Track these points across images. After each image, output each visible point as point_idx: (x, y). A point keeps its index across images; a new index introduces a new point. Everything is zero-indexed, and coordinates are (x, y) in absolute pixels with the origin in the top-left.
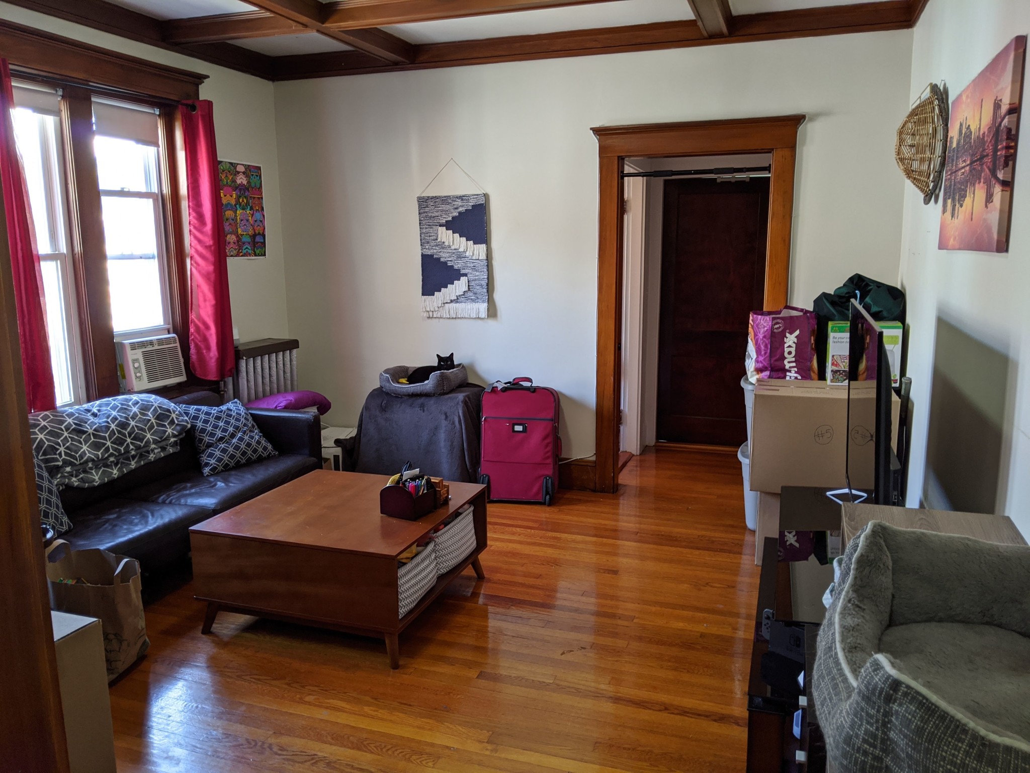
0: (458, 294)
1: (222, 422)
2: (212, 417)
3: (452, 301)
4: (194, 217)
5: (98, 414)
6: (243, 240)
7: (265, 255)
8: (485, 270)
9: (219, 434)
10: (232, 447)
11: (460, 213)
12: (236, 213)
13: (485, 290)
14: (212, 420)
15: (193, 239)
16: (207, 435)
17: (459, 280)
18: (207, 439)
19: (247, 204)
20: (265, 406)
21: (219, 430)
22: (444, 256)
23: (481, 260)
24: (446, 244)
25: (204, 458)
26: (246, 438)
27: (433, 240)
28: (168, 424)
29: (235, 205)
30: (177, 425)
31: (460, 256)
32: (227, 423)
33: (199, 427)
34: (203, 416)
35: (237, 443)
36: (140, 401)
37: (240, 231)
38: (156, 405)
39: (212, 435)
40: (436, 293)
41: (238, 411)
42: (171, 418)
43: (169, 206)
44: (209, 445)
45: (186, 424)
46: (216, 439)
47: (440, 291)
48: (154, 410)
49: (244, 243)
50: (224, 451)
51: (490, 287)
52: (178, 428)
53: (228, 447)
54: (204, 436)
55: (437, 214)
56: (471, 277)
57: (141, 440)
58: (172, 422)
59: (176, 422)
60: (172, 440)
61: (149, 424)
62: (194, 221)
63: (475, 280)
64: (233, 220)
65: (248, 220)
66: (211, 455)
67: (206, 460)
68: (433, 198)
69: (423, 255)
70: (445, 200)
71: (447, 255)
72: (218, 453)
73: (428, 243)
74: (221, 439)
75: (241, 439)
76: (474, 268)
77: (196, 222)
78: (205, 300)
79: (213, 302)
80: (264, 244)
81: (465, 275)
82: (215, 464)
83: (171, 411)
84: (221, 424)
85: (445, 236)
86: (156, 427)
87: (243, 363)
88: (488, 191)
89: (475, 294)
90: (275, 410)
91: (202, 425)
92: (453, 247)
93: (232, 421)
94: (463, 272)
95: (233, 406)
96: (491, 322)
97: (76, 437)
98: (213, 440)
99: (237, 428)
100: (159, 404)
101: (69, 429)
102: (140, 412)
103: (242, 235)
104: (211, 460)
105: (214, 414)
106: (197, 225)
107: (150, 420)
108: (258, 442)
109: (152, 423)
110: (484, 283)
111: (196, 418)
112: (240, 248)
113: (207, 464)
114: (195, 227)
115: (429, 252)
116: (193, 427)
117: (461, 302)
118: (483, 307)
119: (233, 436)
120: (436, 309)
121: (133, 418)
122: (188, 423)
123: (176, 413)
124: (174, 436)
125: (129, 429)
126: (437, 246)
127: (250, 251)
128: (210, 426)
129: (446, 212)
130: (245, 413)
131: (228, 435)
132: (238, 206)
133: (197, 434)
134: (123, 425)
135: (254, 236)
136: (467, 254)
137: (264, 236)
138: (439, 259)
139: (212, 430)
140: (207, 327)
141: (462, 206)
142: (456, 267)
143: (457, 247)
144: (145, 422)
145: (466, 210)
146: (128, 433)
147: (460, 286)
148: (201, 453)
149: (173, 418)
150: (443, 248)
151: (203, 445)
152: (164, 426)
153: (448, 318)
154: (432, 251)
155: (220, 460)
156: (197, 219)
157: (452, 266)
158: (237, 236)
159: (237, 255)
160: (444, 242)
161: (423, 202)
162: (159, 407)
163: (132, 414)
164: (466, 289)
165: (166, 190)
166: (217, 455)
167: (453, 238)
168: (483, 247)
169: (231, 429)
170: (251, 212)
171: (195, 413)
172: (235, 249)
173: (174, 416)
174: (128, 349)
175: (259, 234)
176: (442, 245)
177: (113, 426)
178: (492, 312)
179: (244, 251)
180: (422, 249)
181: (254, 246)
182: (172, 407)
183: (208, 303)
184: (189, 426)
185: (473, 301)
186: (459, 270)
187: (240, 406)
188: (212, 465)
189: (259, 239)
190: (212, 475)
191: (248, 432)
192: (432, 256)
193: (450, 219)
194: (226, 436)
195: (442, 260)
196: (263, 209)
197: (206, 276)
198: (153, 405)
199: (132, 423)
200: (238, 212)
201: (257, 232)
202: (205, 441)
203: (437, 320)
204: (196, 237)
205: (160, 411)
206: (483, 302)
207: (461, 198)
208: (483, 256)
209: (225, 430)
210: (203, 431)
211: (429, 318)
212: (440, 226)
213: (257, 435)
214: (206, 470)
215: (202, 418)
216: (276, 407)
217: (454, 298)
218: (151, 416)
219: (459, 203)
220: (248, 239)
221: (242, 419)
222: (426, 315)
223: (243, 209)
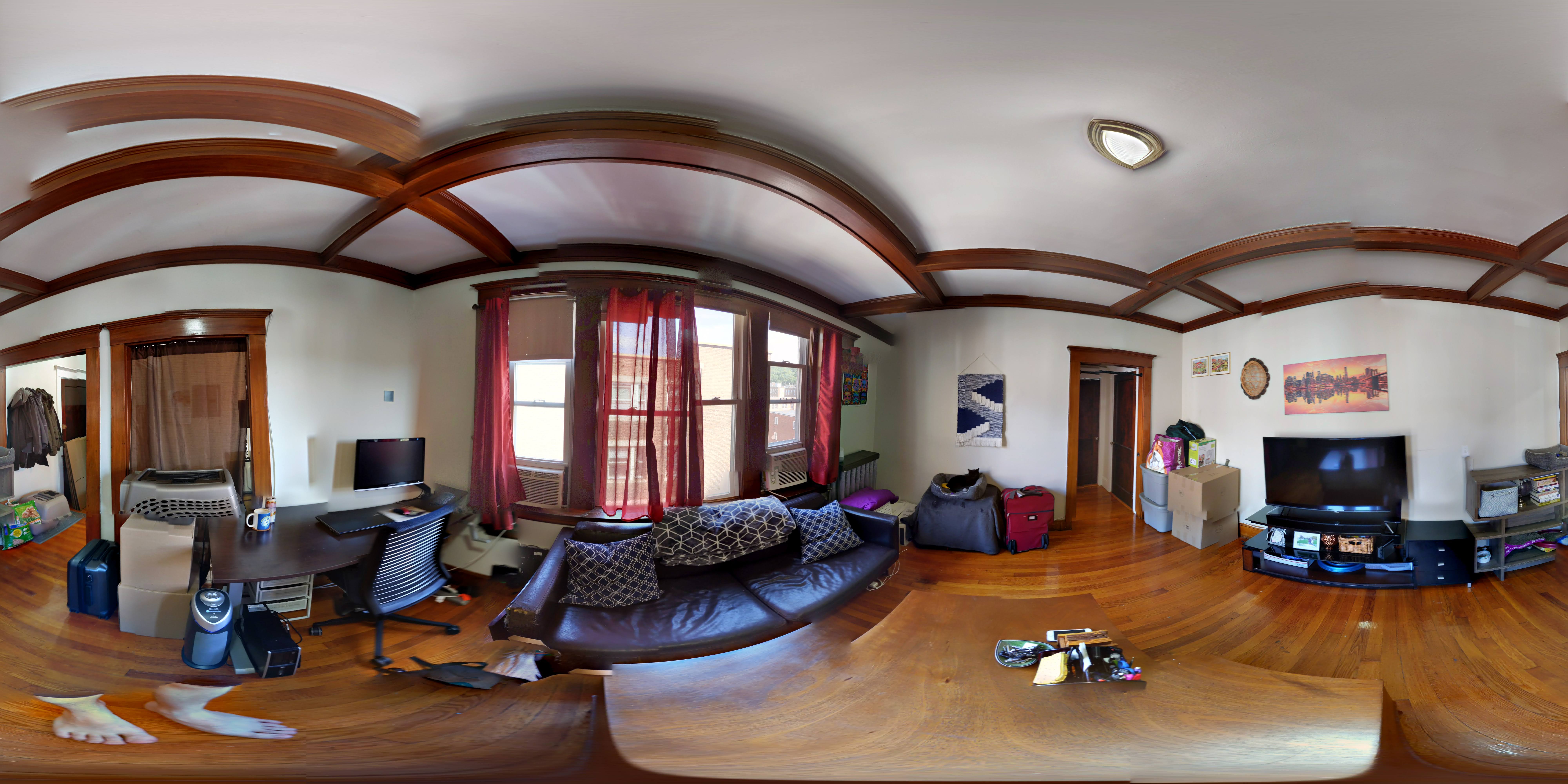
0: (983, 432)
1: (821, 524)
2: (815, 520)
3: (978, 436)
4: (823, 380)
5: (722, 515)
6: (854, 395)
7: (866, 404)
8: (1001, 418)
9: (818, 534)
10: (827, 544)
11: (987, 385)
12: (852, 380)
13: (1001, 431)
14: (814, 522)
15: (821, 393)
16: (808, 534)
17: (984, 423)
18: (808, 537)
19: (859, 375)
20: (855, 505)
21: (818, 531)
22: (975, 409)
23: (999, 413)
24: (977, 402)
25: (804, 551)
26: (840, 536)
27: (968, 399)
28: (778, 527)
29: (852, 375)
30: (785, 527)
31: (985, 409)
32: (826, 525)
33: (803, 528)
34: (807, 520)
35: (832, 541)
36: (759, 507)
37: (853, 390)
38: (771, 511)
39: (813, 534)
40: (968, 431)
41: (835, 510)
42: (781, 521)
43: (811, 373)
44: (809, 542)
45: (792, 527)
46: (815, 538)
47: (971, 429)
48: (768, 515)
49: (855, 397)
50: (820, 547)
51: (1004, 429)
52: (786, 529)
53: (824, 545)
54: (806, 535)
55: (972, 384)
56: (992, 422)
57: (750, 540)
58: (782, 525)
59: (785, 525)
60: (780, 537)
61: (761, 527)
62: (823, 382)
63: (994, 424)
64: (850, 383)
65: (858, 384)
66: (809, 550)
67: (806, 552)
68: (970, 375)
69: (959, 410)
70: (978, 376)
71: (977, 408)
72: (815, 549)
73: (963, 402)
74: (819, 538)
75: (835, 538)
76: (994, 417)
77: (824, 382)
78: (824, 432)
79: (829, 434)
80: (866, 397)
81: (988, 421)
82: (811, 556)
83: (783, 516)
84: (821, 526)
85: (977, 397)
86: (767, 529)
87: (844, 474)
88: (1005, 373)
89: (994, 432)
90: (862, 510)
91: (806, 527)
92: (981, 404)
93: (830, 523)
94: (986, 419)
95: (831, 508)
96: (1003, 449)
97: (699, 534)
98: (812, 539)
99: (833, 529)
100: (773, 510)
101: (695, 527)
102: (756, 517)
103: (854, 392)
104: (809, 553)
105: (816, 518)
106: (825, 384)
107: (763, 523)
108: (849, 539)
109: (765, 526)
110: (1000, 426)
111: (802, 520)
112: (852, 399)
113: (805, 556)
114: (823, 386)
115: (963, 407)
116: (799, 527)
117: (984, 437)
118: (999, 441)
119: (829, 535)
120: (968, 440)
121: (748, 522)
122: (794, 526)
123: (786, 517)
124: (781, 534)
125: (741, 531)
126: (970, 403)
127: (857, 401)
128: (812, 527)
129: (978, 383)
130: (840, 510)
131: (825, 535)
132: (853, 376)
133: (801, 532)
134: (736, 528)
135: (861, 393)
136: (991, 409)
137: (866, 393)
138: (971, 411)
139: (813, 531)
140: (824, 449)
141: (989, 381)
142: (982, 416)
143: (984, 404)
144: (759, 525)
145: (991, 383)
146: (739, 534)
147: (984, 427)
148: (802, 545)
149: (783, 521)
150: (975, 404)
151: (805, 541)
152: (774, 528)
153: (975, 446)
154: (967, 406)
155: (816, 554)
156: (825, 381)
157: (980, 415)
158: (851, 393)
159: (850, 404)
160: (975, 401)
161: (962, 379)
162: (773, 512)
163: (749, 518)
164: (988, 429)
165: (811, 363)
166: (814, 550)
167: (982, 398)
168: (1001, 405)
169: (828, 530)
170: (861, 380)
171: (802, 517)
172: (849, 400)
173: (784, 520)
174: (773, 460)
175: (864, 392)
176: (974, 403)
177: (726, 529)
178: (1004, 443)
179: (854, 402)
180: (959, 405)
181: (861, 399)
182: (785, 512)
183: (825, 434)
184: (795, 528)
185: (992, 436)
186: (984, 418)
187: (838, 507)
188: (809, 557)
189: (863, 395)
190: (808, 563)
191: (842, 531)
192: (967, 408)
193: (980, 387)
194: (823, 536)
195: (973, 411)
196: (867, 379)
197: (827, 417)
198: (768, 511)
199: (746, 526)
200: (853, 379)
201: (863, 391)
202: (807, 538)
203: (967, 446)
204: (823, 392)
205: (773, 516)
206: (999, 437)
207: (988, 376)
208: (1001, 410)
209: (823, 531)
210: (806, 531)
211: (960, 446)
212: (974, 391)
213: (849, 532)
214: (804, 560)
215: (806, 521)
216: (864, 508)
217: (980, 434)
218: (765, 520)
219: (987, 379)
220: (858, 395)
221: (838, 521)
222: (958, 444)
223: (856, 378)
